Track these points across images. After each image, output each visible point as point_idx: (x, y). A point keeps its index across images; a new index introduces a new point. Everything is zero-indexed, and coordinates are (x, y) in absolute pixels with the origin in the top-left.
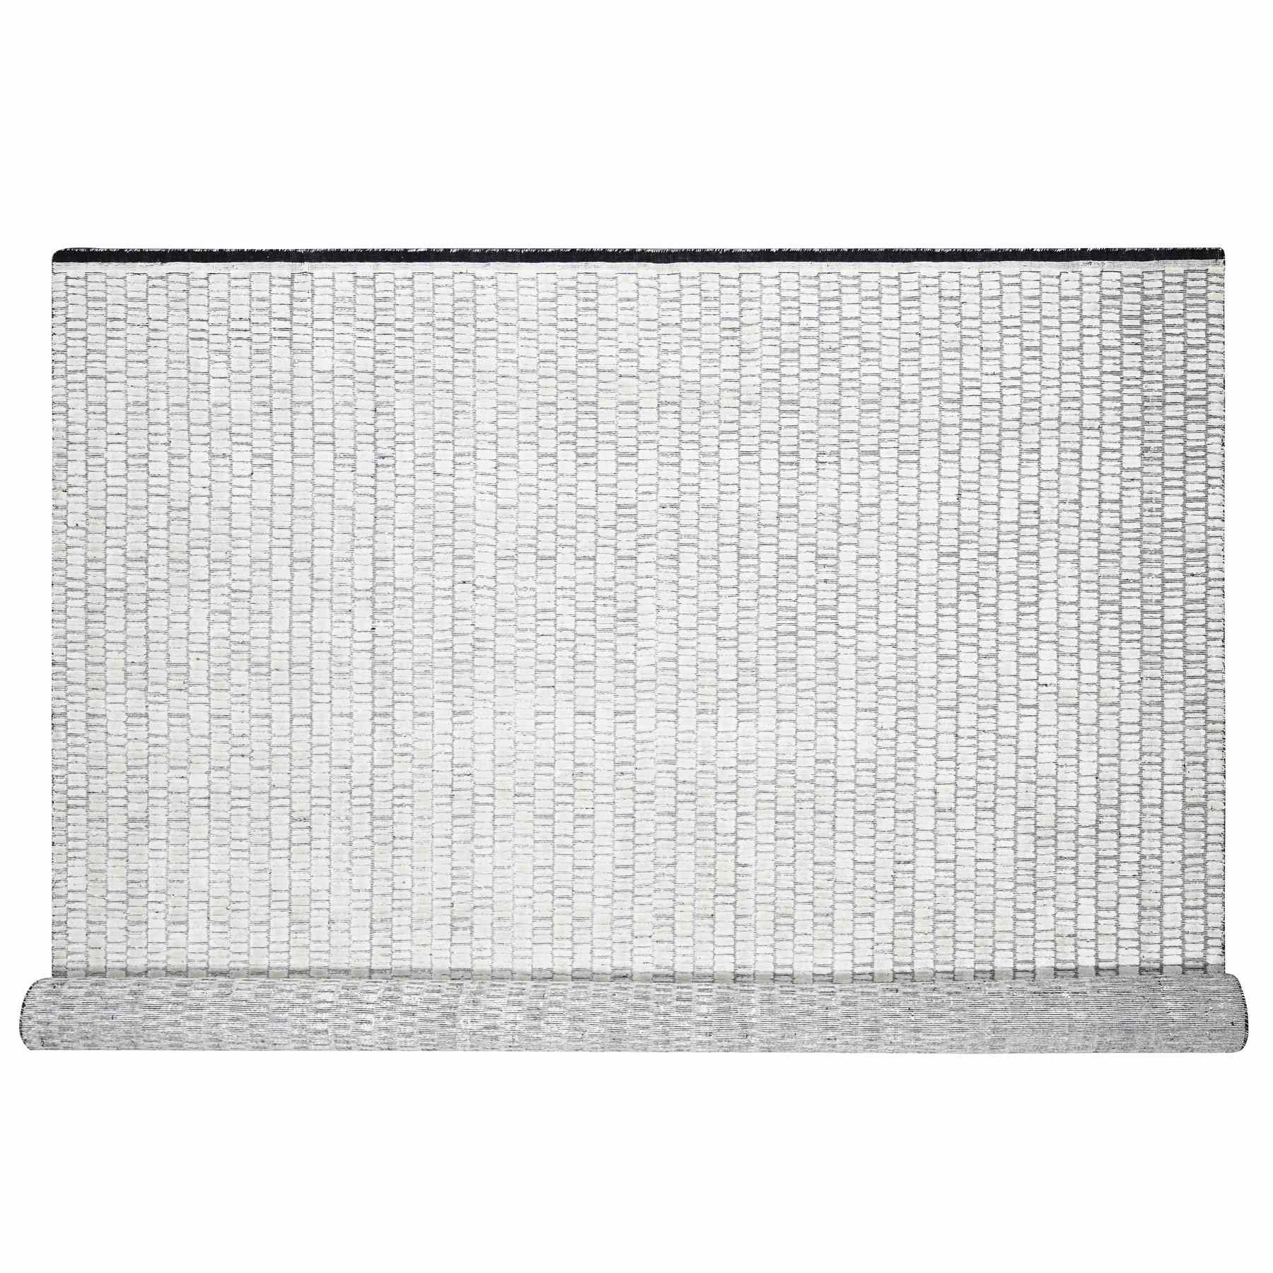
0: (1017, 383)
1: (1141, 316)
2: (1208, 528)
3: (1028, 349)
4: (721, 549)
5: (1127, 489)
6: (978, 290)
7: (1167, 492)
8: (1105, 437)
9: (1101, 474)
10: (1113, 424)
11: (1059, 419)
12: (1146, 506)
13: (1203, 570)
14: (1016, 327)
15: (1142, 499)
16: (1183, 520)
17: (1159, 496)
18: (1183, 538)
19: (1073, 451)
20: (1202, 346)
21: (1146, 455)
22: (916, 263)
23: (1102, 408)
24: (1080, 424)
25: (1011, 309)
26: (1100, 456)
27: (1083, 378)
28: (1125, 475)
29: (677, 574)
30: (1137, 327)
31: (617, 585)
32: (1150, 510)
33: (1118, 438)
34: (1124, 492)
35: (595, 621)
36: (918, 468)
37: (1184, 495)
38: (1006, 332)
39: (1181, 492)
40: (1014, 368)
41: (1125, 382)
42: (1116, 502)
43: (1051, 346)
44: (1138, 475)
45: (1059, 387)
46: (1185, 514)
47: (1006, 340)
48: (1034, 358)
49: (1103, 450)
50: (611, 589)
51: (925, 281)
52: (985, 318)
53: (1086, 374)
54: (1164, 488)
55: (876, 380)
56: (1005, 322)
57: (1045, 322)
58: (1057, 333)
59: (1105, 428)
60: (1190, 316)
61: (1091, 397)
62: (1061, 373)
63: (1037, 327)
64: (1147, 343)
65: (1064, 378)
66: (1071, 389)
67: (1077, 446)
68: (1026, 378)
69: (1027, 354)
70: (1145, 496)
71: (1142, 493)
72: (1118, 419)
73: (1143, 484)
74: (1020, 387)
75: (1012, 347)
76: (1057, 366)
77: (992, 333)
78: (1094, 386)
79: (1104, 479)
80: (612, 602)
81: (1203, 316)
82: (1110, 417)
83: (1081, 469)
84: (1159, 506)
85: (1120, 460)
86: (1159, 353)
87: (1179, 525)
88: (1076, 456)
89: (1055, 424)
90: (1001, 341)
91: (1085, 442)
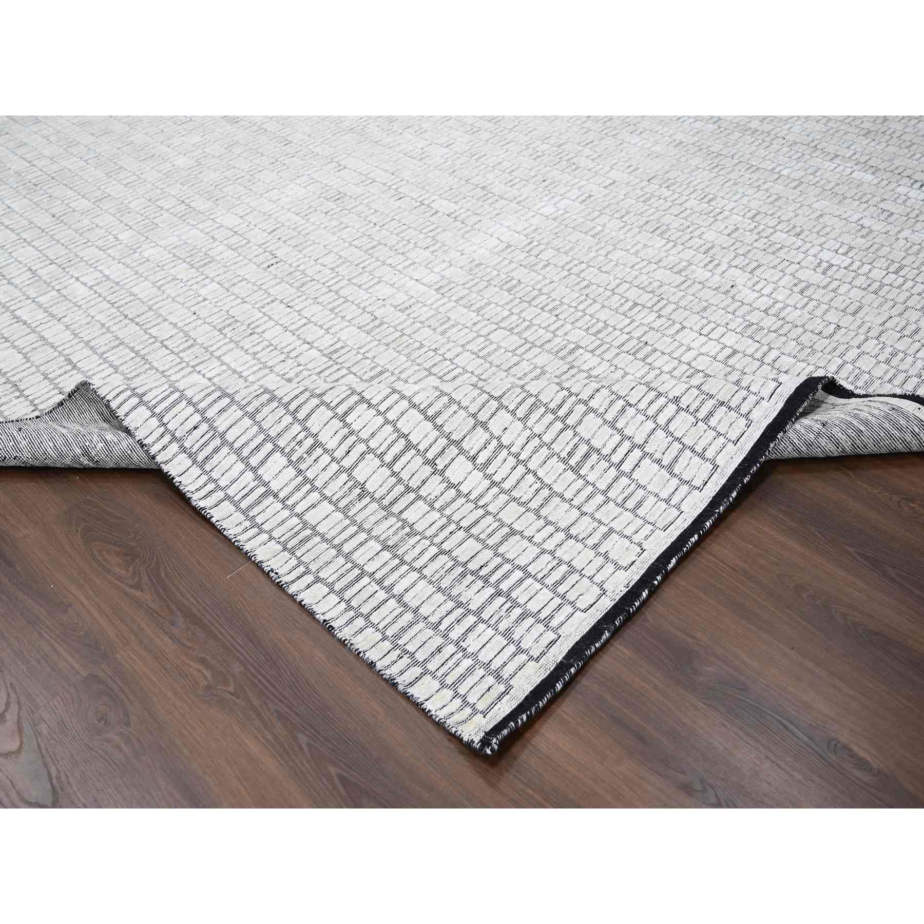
0: (561, 413)
1: (508, 596)
2: (218, 488)
3: (586, 456)
5: (345, 437)
6: (699, 449)
7: (300, 478)
8: (419, 460)
9: (387, 422)
10: (424, 482)
11: (484, 425)
12: (309, 442)
13: (187, 444)
14: (622, 462)
15: (321, 445)
16: (254, 470)
17: (303, 467)
18: (238, 452)
19: (439, 413)
20: (397, 636)
21: (358, 491)
22: (780, 405)
23: (451, 486)
24: (458, 443)
25: (647, 472)
26: (405, 436)
27: (502, 491)
28: (362, 447)
30: (499, 581)
32: (300, 443)
33: (405, 475)
34: (346, 430)
37: (276, 496)
38: (627, 445)
39: (282, 495)
40: (580, 422)
41: (453, 527)
42: (346, 414)
43: (566, 483)
44: (347, 463)
45: (517, 456)
46: (258, 478)
47: (617, 438)
48: (570, 454)
49: (409, 446)
51: (752, 399)
52: (660, 434)
53: (503, 498)
54: (306, 480)
56: (637, 453)
57: (600, 498)
58: (576, 502)
59: (428, 469)
60: (450, 649)
61: (475, 482)
62: (529, 471)
63: (602, 486)
64: (470, 578)
65: (521, 469)
66: (502, 468)
67: (439, 421)
68: (559, 425)
69: (583, 449)
70: (319, 451)
71: (326, 451)
72: (423, 492)
73: (333, 459)
74: (554, 412)
75: (605, 439)
76: (540, 473)
77: (637, 428)
78: (481, 496)
79: (380, 420)
81: (431, 666)
82: (434, 487)
83: (414, 406)
84: (294, 458)
85: (381, 456)
86: (445, 584)
87: (254, 461)
88: (430, 412)
89: (482, 416)
90: (620, 431)
91: (436, 433)
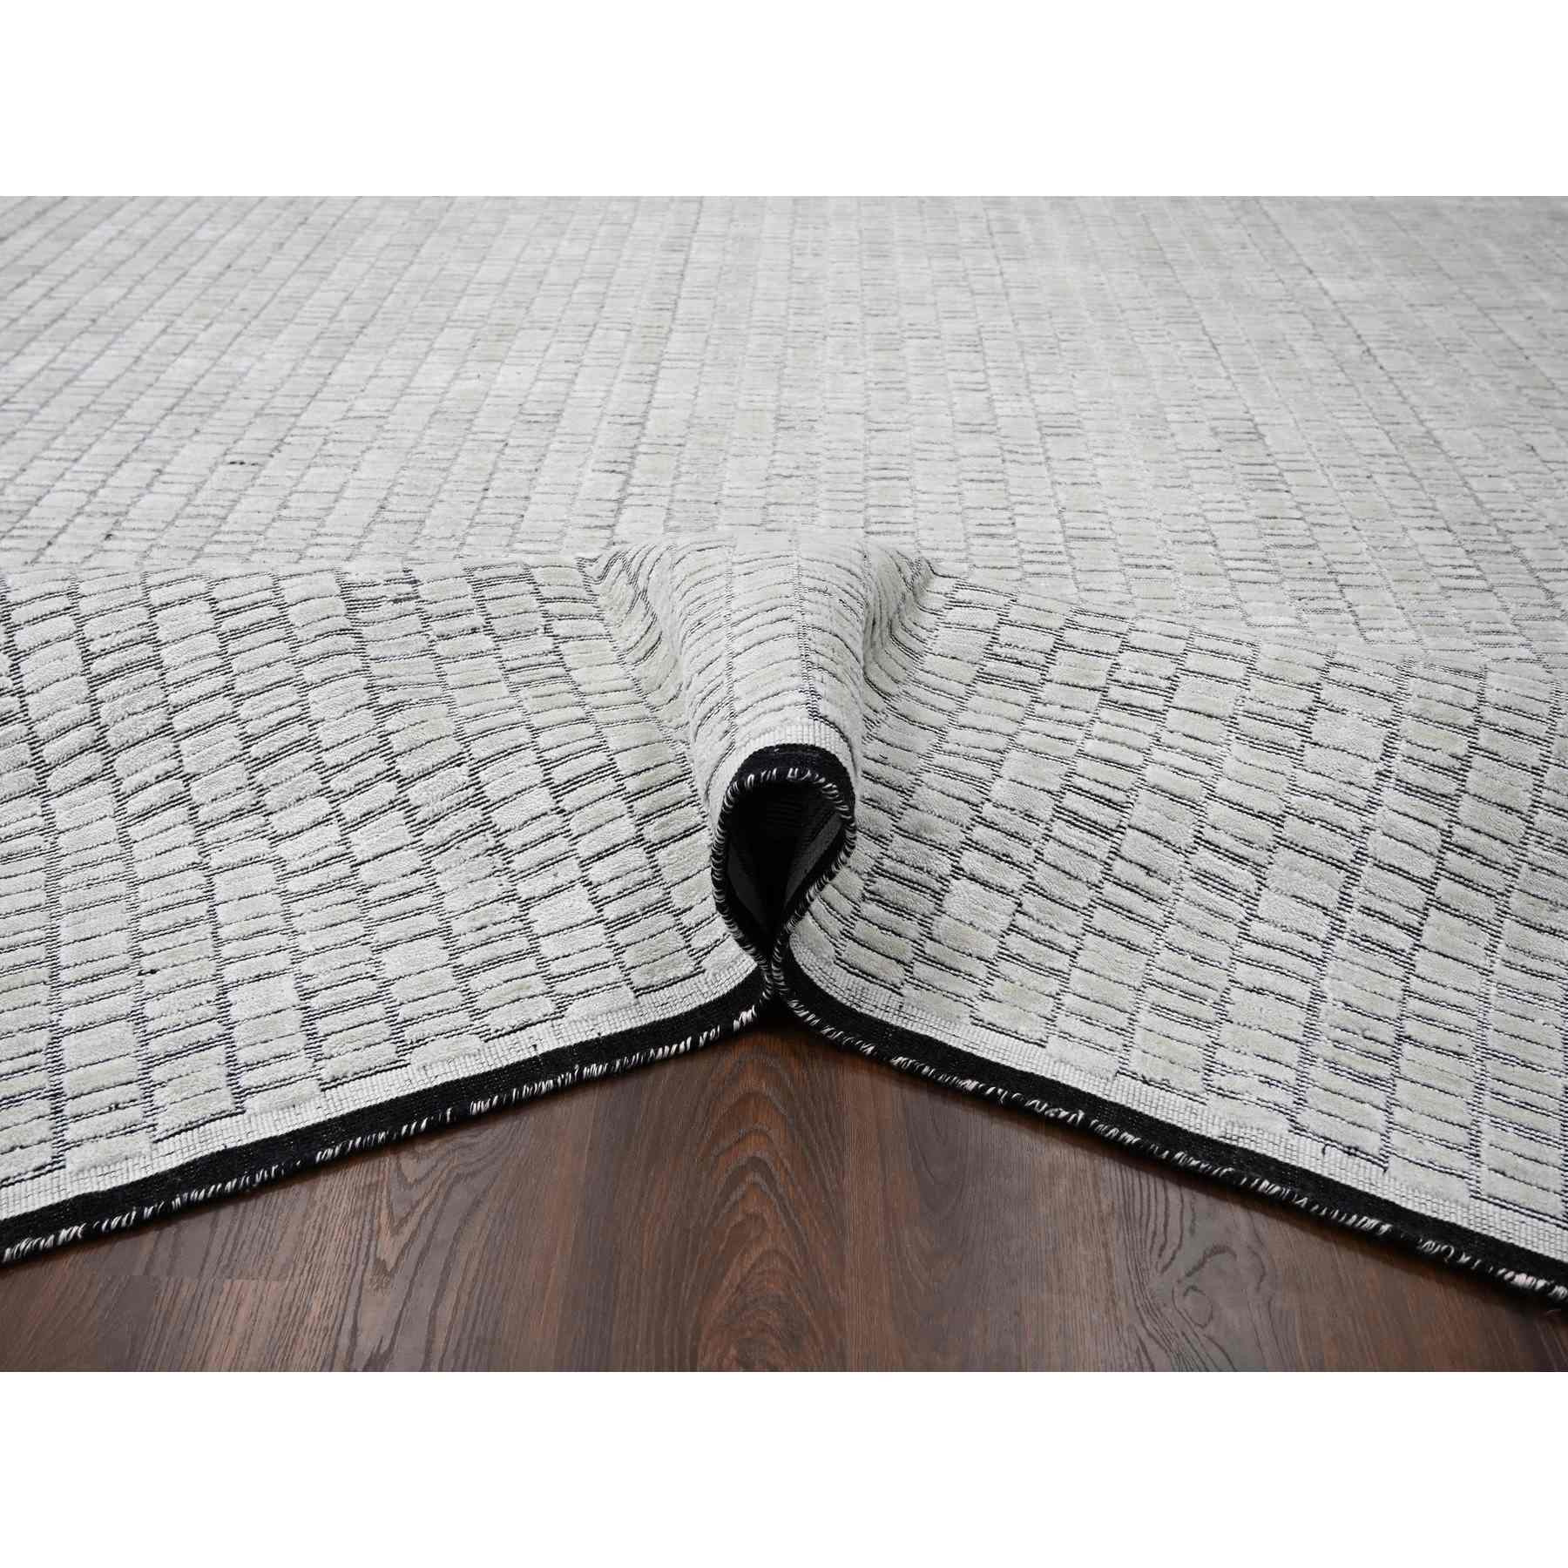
36: (84, 643)
55: (279, 824)
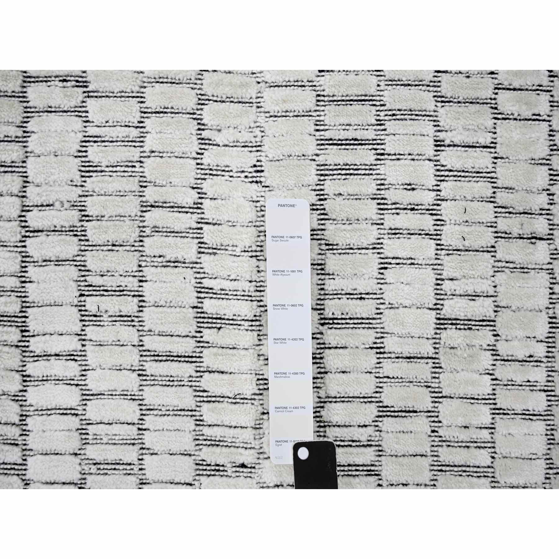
4: (73, 344)
29: (201, 274)
31: (376, 247)
35: (439, 144)
50: (395, 232)
80: (392, 195)
